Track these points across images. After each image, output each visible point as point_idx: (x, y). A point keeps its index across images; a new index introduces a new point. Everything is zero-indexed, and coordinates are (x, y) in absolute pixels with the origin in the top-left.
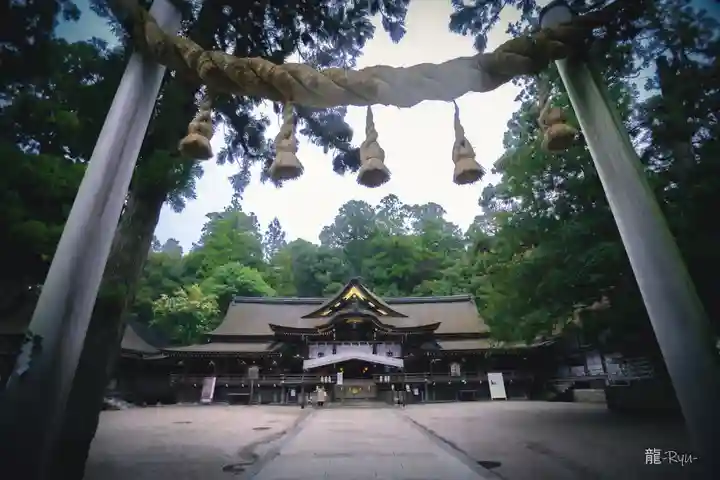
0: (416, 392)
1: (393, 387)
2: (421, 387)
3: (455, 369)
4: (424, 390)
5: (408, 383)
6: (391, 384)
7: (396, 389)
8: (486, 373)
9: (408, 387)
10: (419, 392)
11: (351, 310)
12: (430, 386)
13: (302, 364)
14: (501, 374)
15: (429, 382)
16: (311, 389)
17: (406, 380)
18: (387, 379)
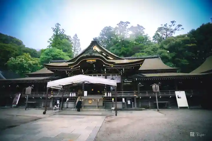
0: (129, 102)
1: (113, 99)
2: (132, 99)
3: (155, 87)
4: (134, 101)
5: (123, 97)
6: (112, 97)
7: (114, 101)
8: (174, 92)
9: (123, 99)
10: (131, 103)
11: (88, 54)
12: (138, 99)
13: (46, 84)
14: (184, 92)
15: (137, 97)
16: (63, 100)
17: (123, 96)
18: (110, 95)
